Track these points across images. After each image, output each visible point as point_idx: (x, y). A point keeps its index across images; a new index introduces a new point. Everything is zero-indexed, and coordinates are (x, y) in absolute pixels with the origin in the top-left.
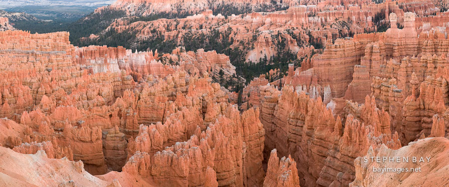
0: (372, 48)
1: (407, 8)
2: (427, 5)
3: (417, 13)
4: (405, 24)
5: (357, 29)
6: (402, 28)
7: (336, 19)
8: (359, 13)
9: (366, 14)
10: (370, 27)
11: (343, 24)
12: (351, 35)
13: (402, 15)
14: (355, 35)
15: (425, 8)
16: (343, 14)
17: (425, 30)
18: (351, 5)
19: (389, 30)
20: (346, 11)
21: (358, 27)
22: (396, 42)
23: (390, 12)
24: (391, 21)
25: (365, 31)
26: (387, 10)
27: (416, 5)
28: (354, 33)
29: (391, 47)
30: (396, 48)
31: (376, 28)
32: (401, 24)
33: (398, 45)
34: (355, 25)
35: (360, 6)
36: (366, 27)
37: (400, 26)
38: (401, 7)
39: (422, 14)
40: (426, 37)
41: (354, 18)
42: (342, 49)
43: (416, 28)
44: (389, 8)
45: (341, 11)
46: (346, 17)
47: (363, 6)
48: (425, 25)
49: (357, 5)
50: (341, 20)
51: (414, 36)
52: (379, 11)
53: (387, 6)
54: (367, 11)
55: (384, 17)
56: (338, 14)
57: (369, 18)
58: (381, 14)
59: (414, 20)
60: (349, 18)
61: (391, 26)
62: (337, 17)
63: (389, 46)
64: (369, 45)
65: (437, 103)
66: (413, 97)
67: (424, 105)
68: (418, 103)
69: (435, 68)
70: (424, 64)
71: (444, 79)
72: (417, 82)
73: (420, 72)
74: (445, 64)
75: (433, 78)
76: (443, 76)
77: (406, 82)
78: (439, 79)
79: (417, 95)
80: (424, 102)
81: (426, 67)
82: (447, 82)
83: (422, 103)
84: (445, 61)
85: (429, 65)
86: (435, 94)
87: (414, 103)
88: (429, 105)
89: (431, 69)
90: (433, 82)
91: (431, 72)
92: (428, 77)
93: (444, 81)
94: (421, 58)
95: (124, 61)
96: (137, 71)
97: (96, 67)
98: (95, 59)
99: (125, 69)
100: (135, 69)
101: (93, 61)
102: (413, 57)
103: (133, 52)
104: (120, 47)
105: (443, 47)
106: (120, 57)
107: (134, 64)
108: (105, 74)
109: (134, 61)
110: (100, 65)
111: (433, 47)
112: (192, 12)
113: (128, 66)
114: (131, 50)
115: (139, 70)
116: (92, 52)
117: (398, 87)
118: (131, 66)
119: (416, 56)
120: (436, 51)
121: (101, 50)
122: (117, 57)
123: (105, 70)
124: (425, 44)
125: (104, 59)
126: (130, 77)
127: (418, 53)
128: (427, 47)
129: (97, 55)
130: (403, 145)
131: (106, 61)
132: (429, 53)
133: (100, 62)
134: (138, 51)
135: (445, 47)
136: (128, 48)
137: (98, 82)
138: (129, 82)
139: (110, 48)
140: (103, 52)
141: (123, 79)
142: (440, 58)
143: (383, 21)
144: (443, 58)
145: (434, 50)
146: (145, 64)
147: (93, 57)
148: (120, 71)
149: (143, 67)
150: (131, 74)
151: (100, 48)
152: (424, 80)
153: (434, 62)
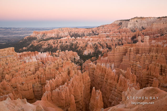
0: (130, 50)
1: (146, 34)
2: (155, 33)
3: (150, 36)
4: (144, 41)
5: (125, 42)
6: (143, 42)
7: (117, 38)
8: (126, 36)
9: (129, 37)
10: (130, 41)
11: (119, 40)
12: (122, 44)
13: (144, 37)
14: (124, 45)
15: (154, 34)
16: (119, 36)
17: (153, 43)
18: (122, 33)
19: (137, 43)
20: (121, 35)
21: (125, 41)
22: (140, 48)
23: (138, 36)
24: (139, 39)
25: (128, 43)
26: (137, 35)
27: (150, 33)
28: (123, 44)
29: (138, 49)
30: (140, 50)
31: (132, 42)
32: (143, 40)
33: (141, 49)
34: (124, 40)
35: (126, 33)
36: (128, 41)
37: (142, 41)
38: (143, 34)
39: (152, 37)
40: (153, 46)
41: (124, 38)
42: (119, 50)
43: (149, 42)
44: (138, 34)
45: (119, 35)
46: (121, 37)
47: (127, 33)
48: (153, 41)
49: (125, 33)
50: (118, 39)
51: (148, 45)
52: (134, 35)
53: (137, 33)
54: (129, 35)
55: (136, 38)
56: (118, 36)
57: (130, 38)
58: (134, 36)
59: (148, 39)
60: (122, 38)
61: (139, 41)
62: (117, 37)
63: (137, 49)
64: (129, 48)
65: (156, 73)
66: (146, 70)
67: (150, 73)
68: (148, 72)
69: (156, 59)
70: (152, 57)
71: (160, 64)
72: (148, 64)
73: (149, 60)
74: (161, 58)
75: (155, 63)
76: (160, 62)
77: (144, 64)
78: (158, 63)
79: (148, 69)
80: (150, 72)
81: (152, 58)
82: (161, 65)
83: (149, 73)
84: (161, 56)
85: (154, 57)
86: (155, 70)
87: (146, 72)
88: (152, 74)
89: (154, 59)
90: (155, 64)
91: (154, 60)
92: (153, 62)
93: (160, 65)
94: (151, 54)
95: (38, 57)
96: (43, 60)
97: (27, 60)
98: (26, 57)
99: (39, 60)
100: (43, 59)
101: (25, 58)
102: (147, 54)
103: (41, 53)
104: (36, 52)
105: (161, 50)
106: (36, 55)
107: (42, 58)
108: (31, 62)
109: (42, 57)
110: (29, 59)
111: (156, 50)
112: (63, 37)
113: (40, 58)
114: (40, 52)
115: (44, 60)
116: (25, 54)
117: (140, 66)
118: (41, 58)
119: (148, 54)
120: (157, 52)
121: (29, 53)
122: (35, 55)
123: (31, 61)
124: (152, 49)
125: (30, 57)
126: (41, 62)
127: (149, 52)
128: (153, 50)
129: (27, 56)
130: (141, 89)
131: (31, 57)
132: (154, 53)
133: (28, 58)
134: (43, 53)
135: (162, 50)
136: (39, 52)
137: (29, 66)
138: (41, 65)
139: (32, 52)
140: (29, 54)
141: (38, 64)
142: (159, 55)
143: (135, 39)
144: (160, 55)
145: (156, 51)
146: (46, 57)
147: (25, 56)
148: (37, 61)
149: (46, 58)
150: (41, 61)
151: (28, 53)
152: (151, 63)
153: (156, 56)
